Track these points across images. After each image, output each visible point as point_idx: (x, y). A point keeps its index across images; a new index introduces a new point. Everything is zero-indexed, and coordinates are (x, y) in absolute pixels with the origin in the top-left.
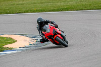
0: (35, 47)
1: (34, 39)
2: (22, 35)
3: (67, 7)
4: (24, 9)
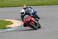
3: (43, 3)
4: (18, 5)
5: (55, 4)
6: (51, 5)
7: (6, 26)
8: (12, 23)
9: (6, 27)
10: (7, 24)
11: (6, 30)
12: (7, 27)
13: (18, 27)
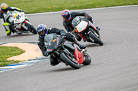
5: (122, 3)
6: (112, 6)
7: (8, 59)
8: (22, 52)
9: (7, 61)
10: (10, 54)
11: (7, 69)
12: (9, 61)
13: (37, 59)
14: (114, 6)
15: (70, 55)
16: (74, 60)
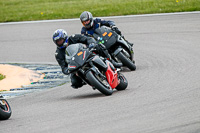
0: (43, 87)
1: (39, 71)
2: (16, 64)
3: (105, 8)
4: (21, 14)
5: (147, 10)
6: (133, 14)
8: (1, 78)
14: (136, 14)
15: (99, 75)
16: (104, 82)
